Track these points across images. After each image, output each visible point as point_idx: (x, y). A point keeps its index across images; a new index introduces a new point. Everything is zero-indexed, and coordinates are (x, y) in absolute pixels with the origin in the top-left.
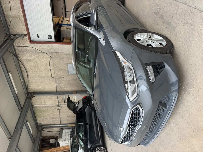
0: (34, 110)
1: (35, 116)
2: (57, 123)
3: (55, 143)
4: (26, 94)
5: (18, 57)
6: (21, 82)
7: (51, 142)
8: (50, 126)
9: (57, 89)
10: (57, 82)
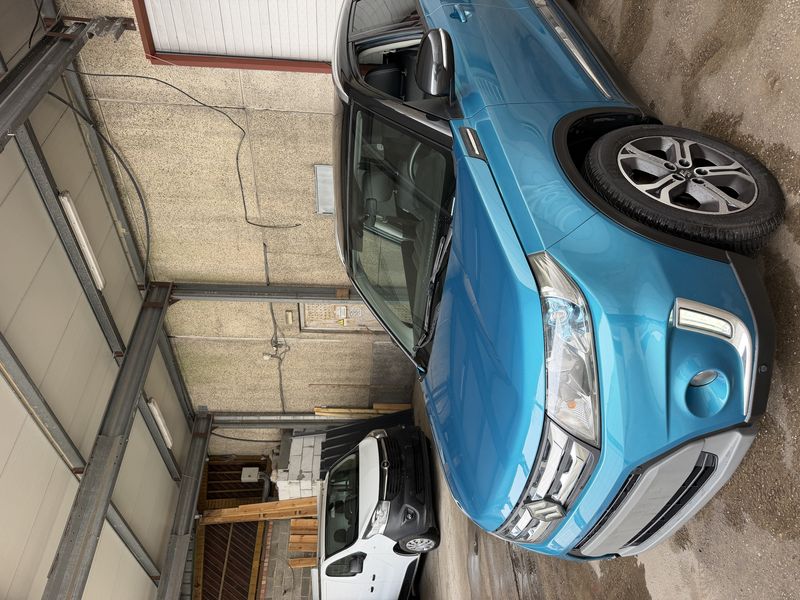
0: (176, 353)
1: (180, 378)
2: (268, 410)
3: (260, 483)
4: (140, 288)
5: (101, 129)
6: (120, 238)
7: (245, 478)
8: (239, 418)
9: (271, 275)
10: (271, 243)
